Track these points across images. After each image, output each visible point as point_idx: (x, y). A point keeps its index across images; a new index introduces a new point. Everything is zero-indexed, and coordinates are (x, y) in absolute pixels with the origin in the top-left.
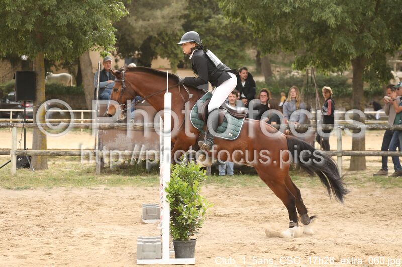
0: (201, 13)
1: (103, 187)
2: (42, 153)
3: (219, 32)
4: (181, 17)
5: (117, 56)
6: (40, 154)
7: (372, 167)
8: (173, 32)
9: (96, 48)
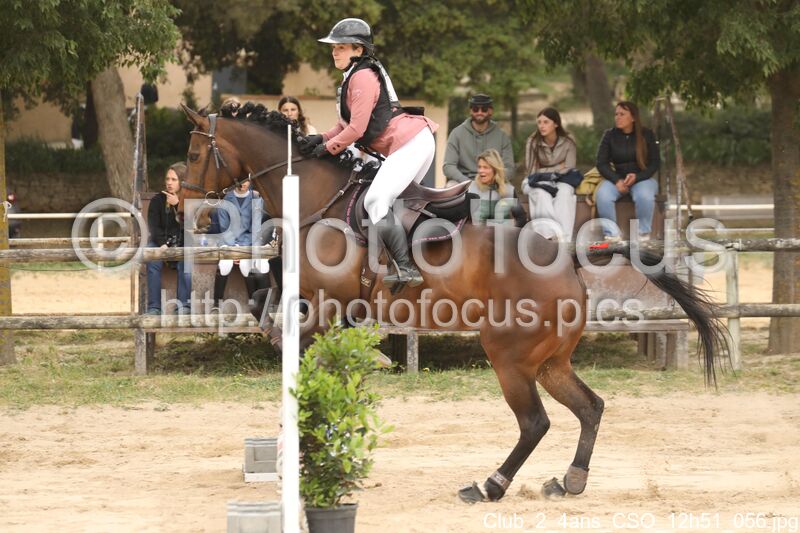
2: (1, 322)
9: (131, 58)
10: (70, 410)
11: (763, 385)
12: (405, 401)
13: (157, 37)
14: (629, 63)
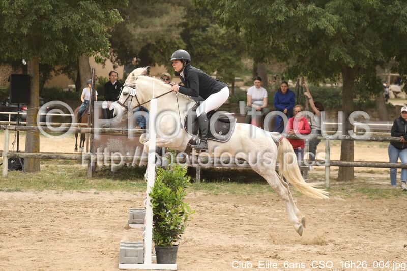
0: (199, 23)
1: (93, 191)
2: (34, 155)
3: (216, 41)
4: (179, 25)
5: (116, 62)
6: (31, 157)
7: (360, 178)
8: (171, 40)
10: (59, 192)
11: (339, 194)
12: (195, 194)
13: (101, 45)
14: (288, 64)
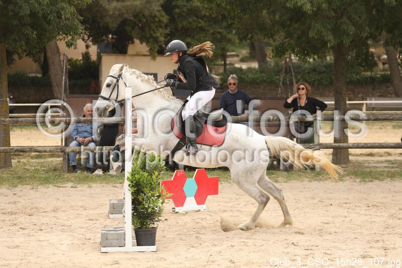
1: (70, 184)
2: (5, 149)
6: (4, 151)
9: (62, 37)
13: (72, 28)
14: (274, 41)
